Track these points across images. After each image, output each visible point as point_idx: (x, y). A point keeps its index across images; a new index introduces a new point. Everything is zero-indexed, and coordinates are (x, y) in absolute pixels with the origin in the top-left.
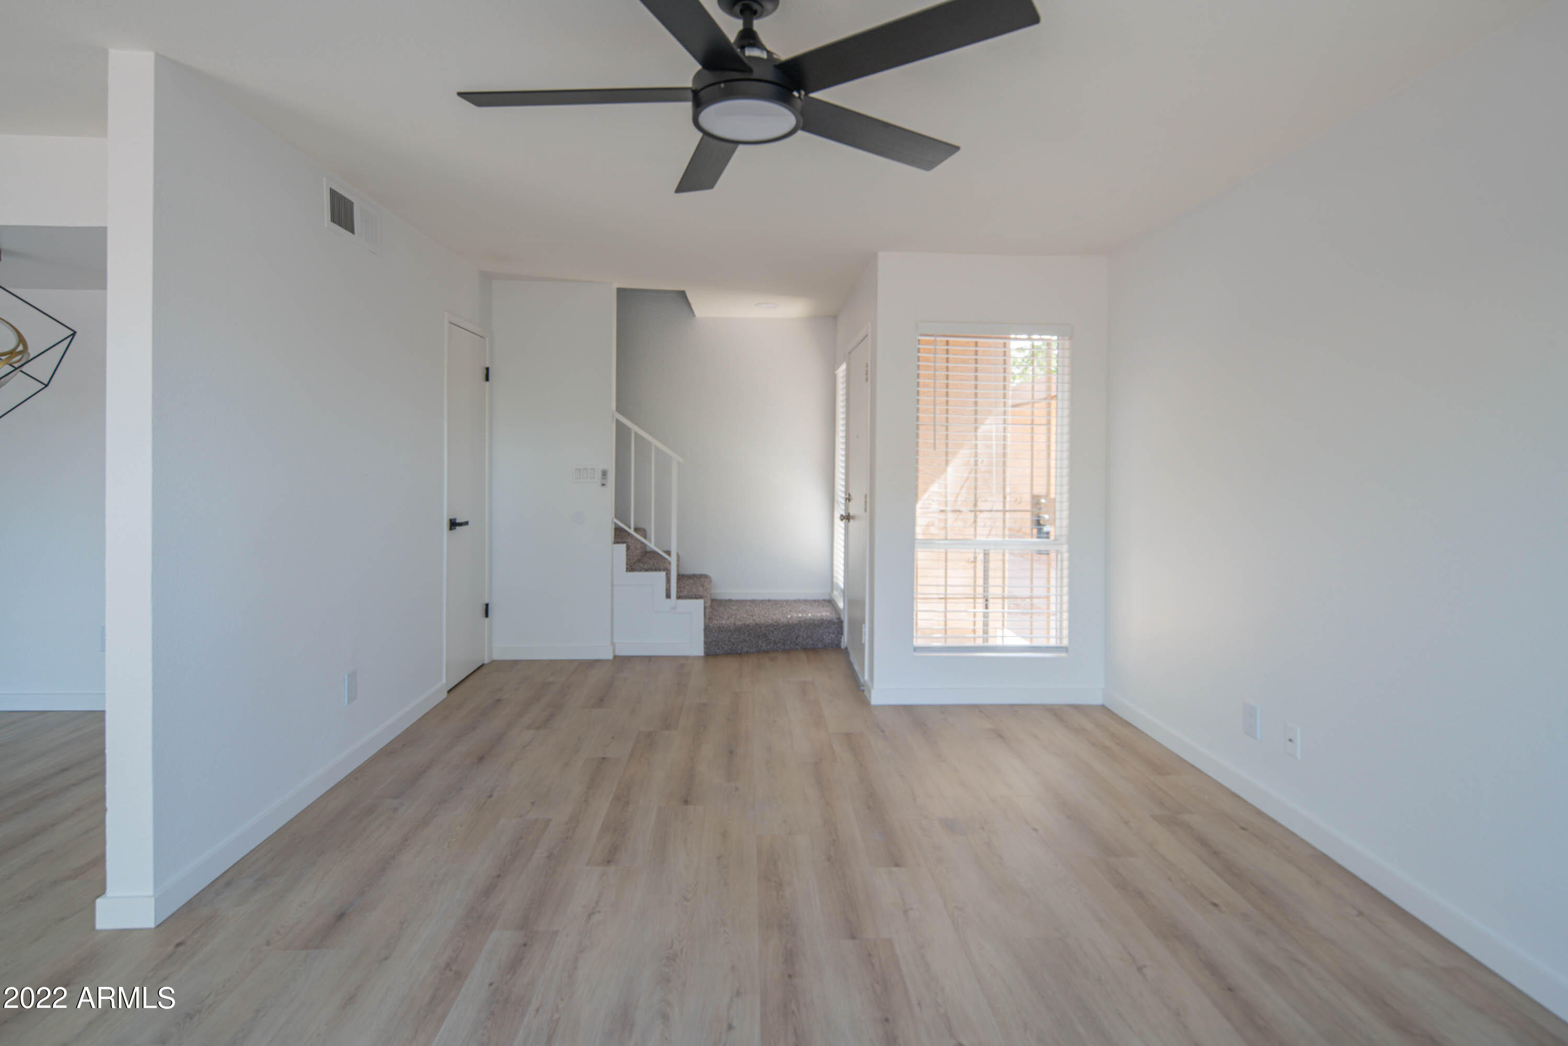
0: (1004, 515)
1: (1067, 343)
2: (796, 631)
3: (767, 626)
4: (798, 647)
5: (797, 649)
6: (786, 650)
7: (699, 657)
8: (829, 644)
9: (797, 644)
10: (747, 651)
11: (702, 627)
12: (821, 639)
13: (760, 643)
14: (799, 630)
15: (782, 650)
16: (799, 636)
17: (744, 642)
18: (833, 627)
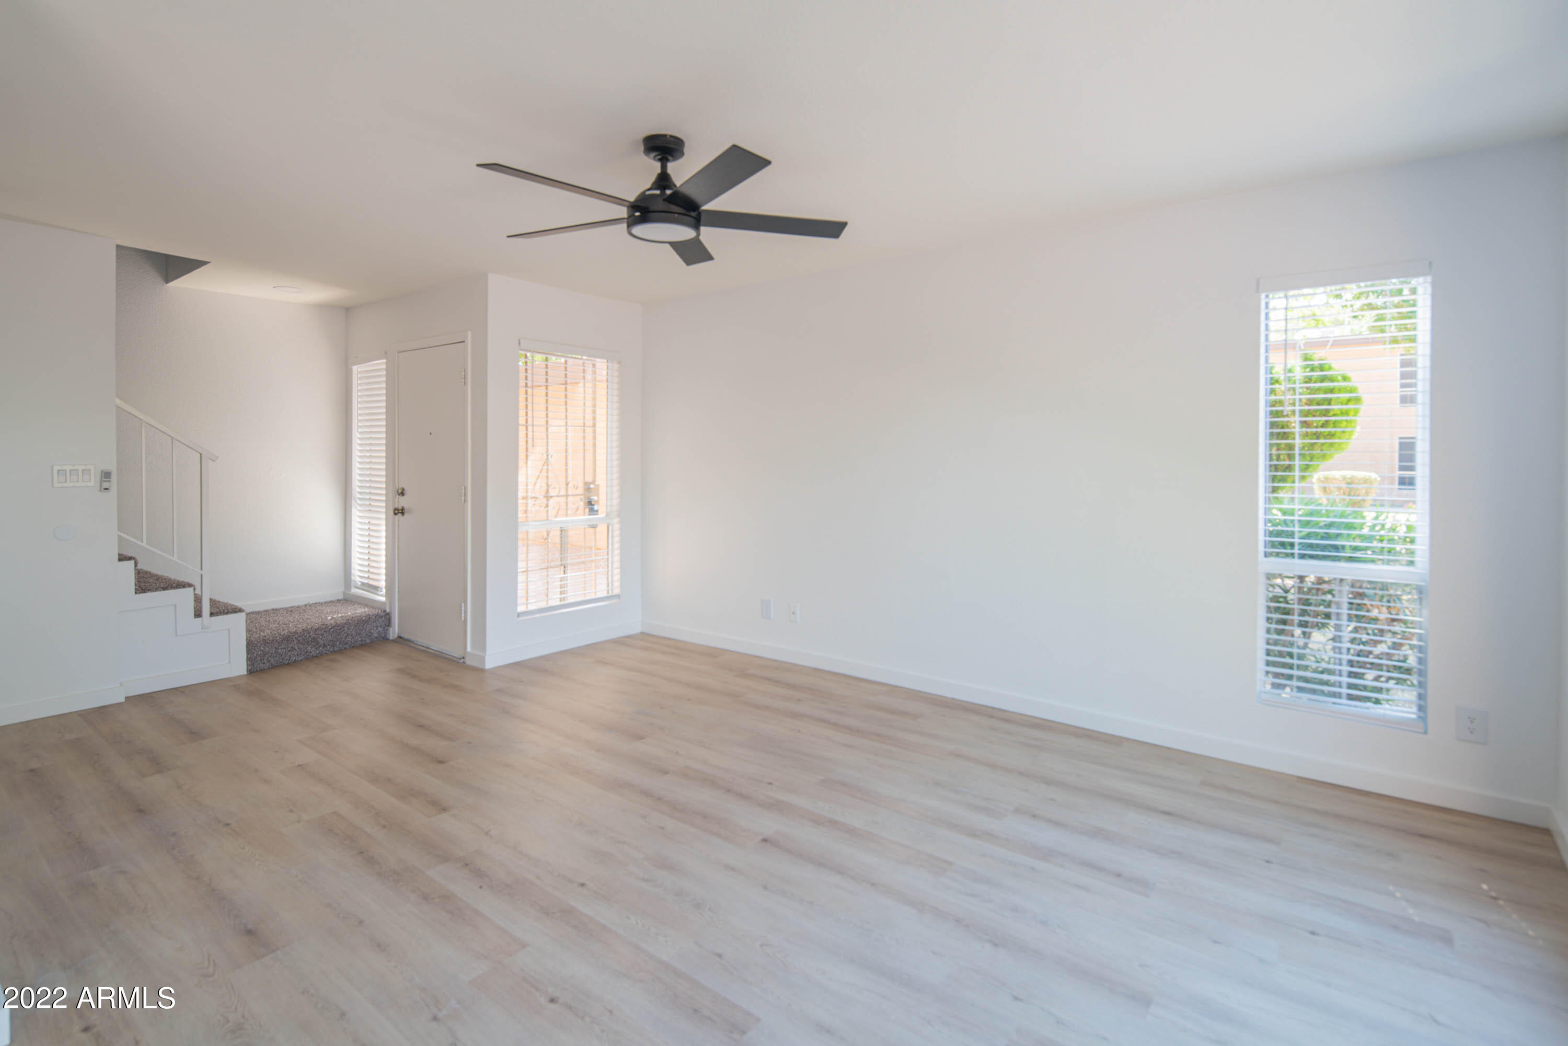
0: (567, 498)
1: (616, 366)
2: (346, 629)
3: (316, 630)
4: (347, 646)
5: (346, 648)
6: (335, 651)
7: (244, 675)
8: (376, 638)
9: (346, 644)
10: (295, 660)
11: (245, 643)
12: (369, 634)
13: (309, 649)
14: (348, 628)
15: (331, 652)
16: (348, 635)
17: (292, 651)
18: (381, 620)
